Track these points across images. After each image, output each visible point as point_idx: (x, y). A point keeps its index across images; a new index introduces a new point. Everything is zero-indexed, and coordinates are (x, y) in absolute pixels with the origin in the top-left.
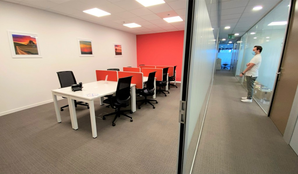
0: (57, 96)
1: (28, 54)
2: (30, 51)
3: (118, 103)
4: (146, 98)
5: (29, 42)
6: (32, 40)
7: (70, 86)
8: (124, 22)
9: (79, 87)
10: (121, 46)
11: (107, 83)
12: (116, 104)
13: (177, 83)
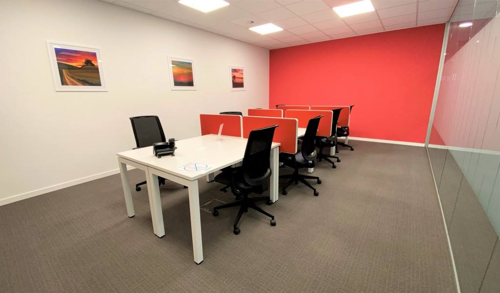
0: (127, 165)
1: (84, 85)
2: (87, 79)
3: (246, 184)
4: (297, 171)
5: (85, 63)
6: (89, 58)
7: (152, 145)
8: (253, 22)
9: (168, 149)
10: (242, 70)
11: (221, 140)
12: (242, 186)
13: (350, 141)
